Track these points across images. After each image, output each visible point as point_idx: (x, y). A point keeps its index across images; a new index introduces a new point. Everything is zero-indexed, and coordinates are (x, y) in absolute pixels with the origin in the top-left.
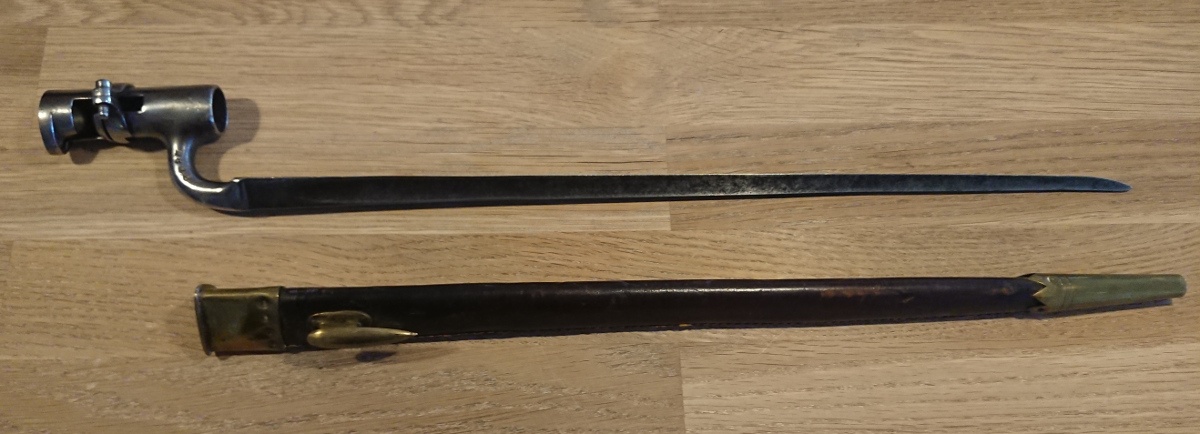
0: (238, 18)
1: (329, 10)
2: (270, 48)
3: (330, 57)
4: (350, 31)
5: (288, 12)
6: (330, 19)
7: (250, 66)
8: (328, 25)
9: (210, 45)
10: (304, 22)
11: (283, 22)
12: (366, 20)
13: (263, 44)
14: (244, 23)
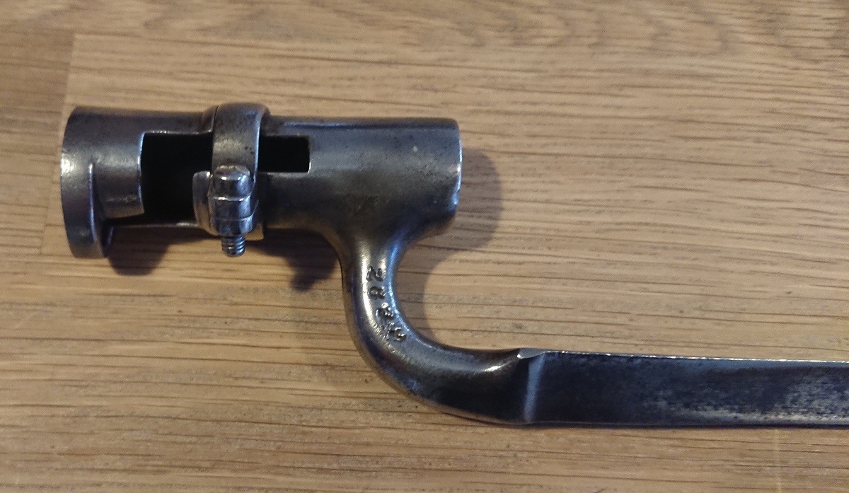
0: (468, 33)
1: (649, 22)
2: (536, 97)
3: (665, 118)
4: (700, 64)
5: (567, 23)
6: (654, 38)
7: (502, 135)
8: (652, 51)
9: (414, 87)
10: (601, 41)
11: (559, 43)
12: (726, 45)
13: (523, 88)
14: (480, 44)
